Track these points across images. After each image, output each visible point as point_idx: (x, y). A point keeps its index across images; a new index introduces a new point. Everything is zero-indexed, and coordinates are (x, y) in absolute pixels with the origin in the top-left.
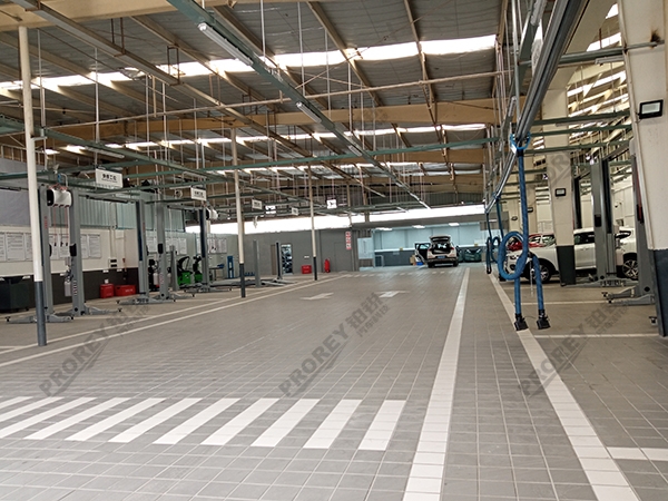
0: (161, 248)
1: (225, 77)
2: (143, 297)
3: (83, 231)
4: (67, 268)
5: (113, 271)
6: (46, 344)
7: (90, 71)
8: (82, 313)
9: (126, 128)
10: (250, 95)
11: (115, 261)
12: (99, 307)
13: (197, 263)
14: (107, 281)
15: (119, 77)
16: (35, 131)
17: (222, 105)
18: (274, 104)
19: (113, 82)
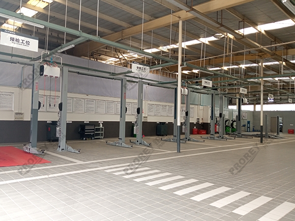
0: (221, 115)
1: (264, 33)
2: (212, 136)
3: (191, 106)
4: (184, 121)
5: (198, 123)
6: (180, 152)
7: (200, 38)
8: (189, 140)
9: (209, 61)
10: (275, 41)
11: (199, 119)
12: (195, 138)
13: (233, 123)
14: (195, 127)
15: (212, 39)
16: (182, 63)
17: (262, 47)
18: (287, 44)
19: (209, 41)
